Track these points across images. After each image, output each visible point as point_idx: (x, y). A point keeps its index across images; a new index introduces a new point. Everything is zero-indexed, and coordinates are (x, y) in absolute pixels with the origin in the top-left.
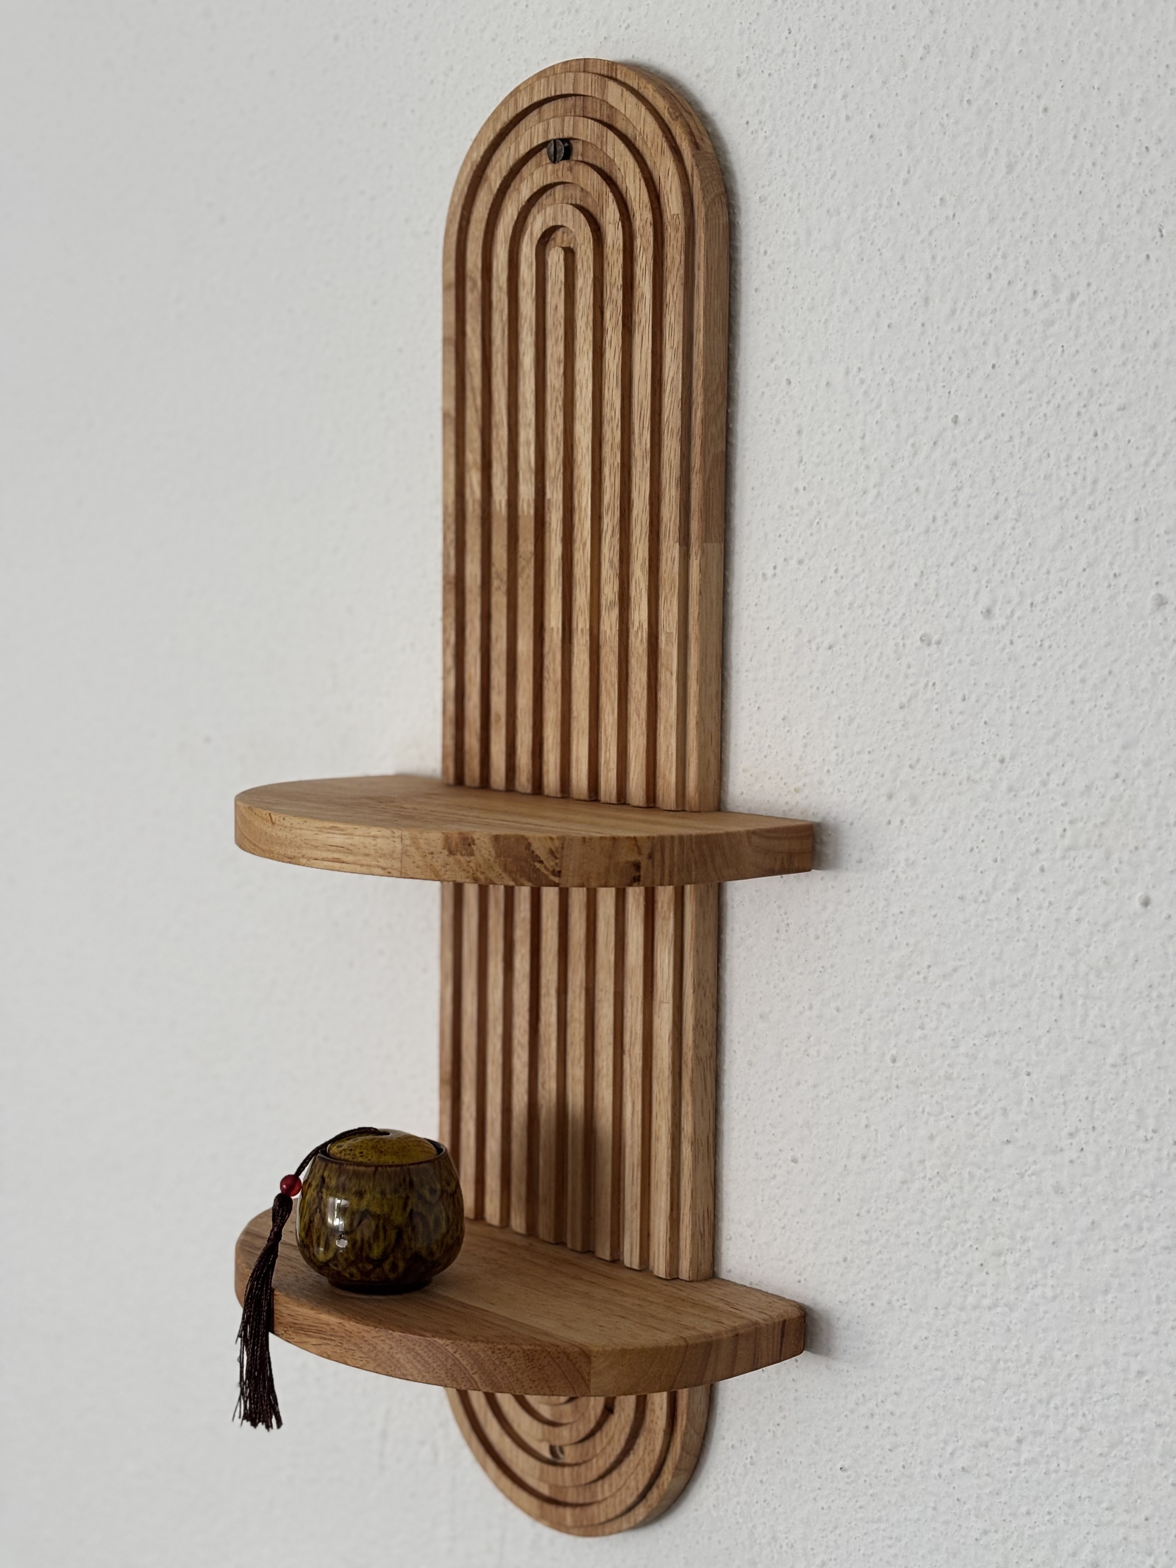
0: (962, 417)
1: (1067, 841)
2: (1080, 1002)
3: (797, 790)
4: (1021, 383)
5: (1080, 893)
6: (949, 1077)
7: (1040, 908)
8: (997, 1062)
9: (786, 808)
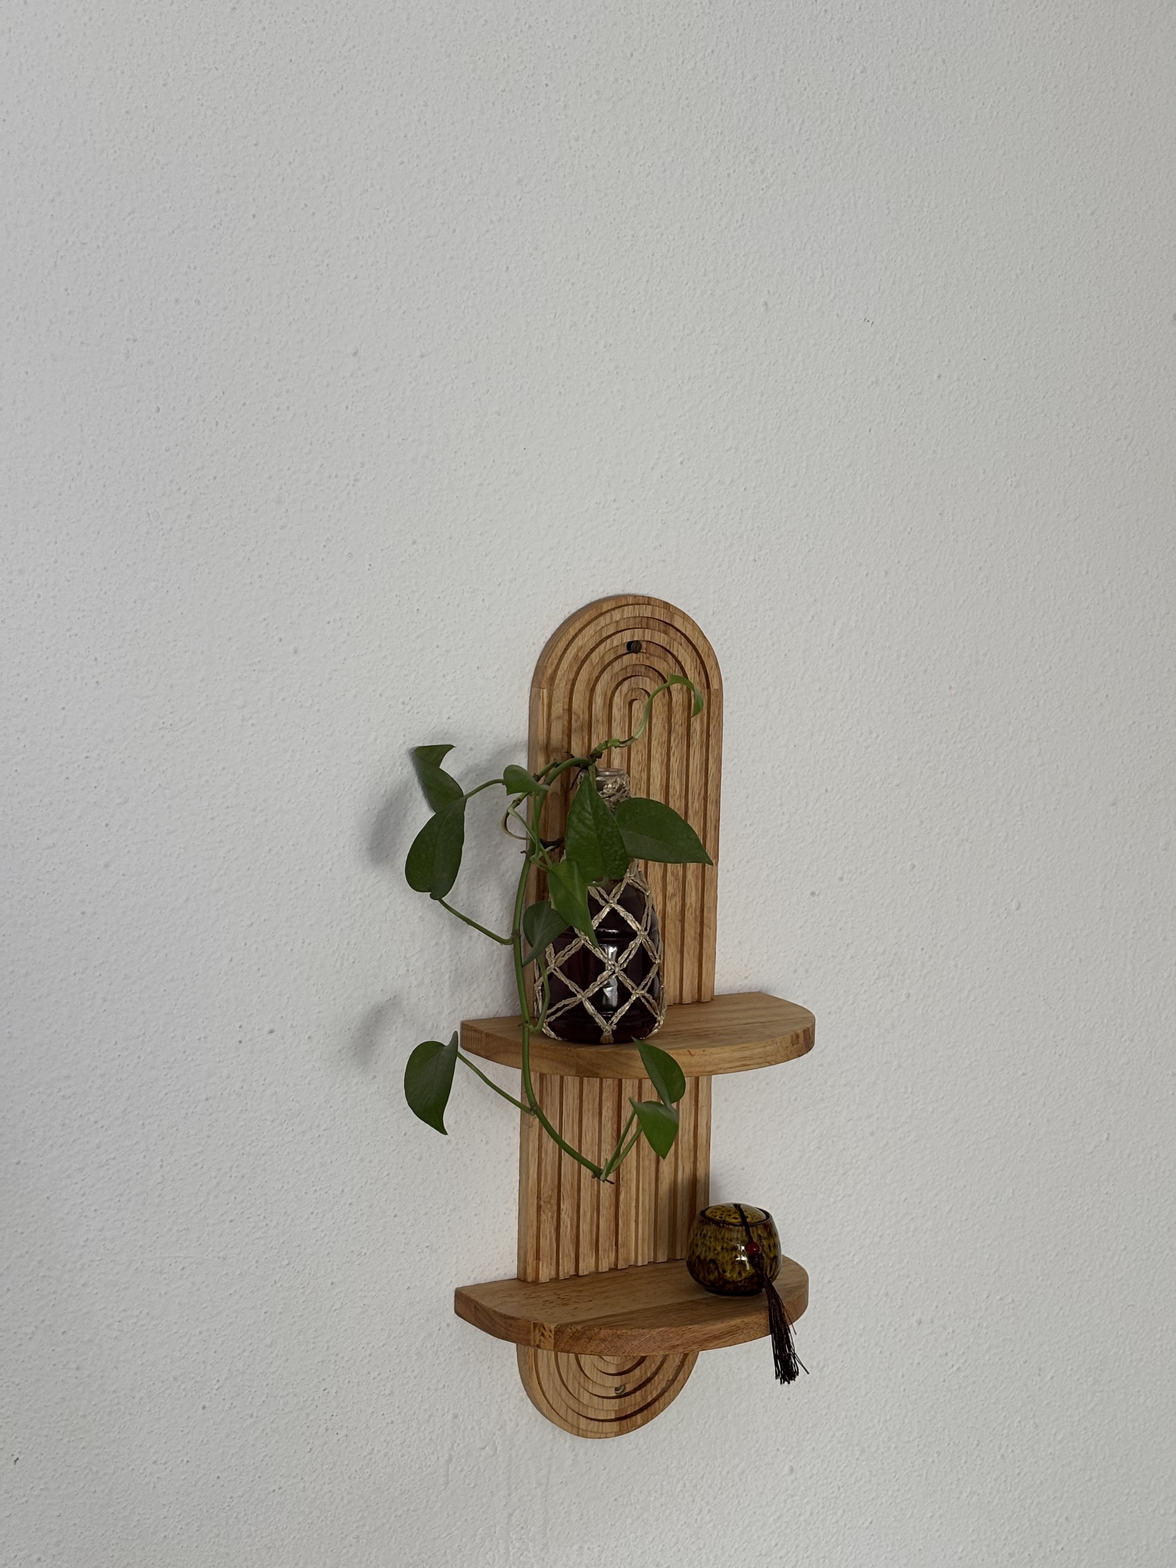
0: (829, 788)
1: (876, 976)
2: (881, 1046)
3: (746, 978)
4: (856, 773)
5: (881, 998)
6: (822, 1099)
7: (864, 1009)
8: (845, 1085)
9: (740, 988)
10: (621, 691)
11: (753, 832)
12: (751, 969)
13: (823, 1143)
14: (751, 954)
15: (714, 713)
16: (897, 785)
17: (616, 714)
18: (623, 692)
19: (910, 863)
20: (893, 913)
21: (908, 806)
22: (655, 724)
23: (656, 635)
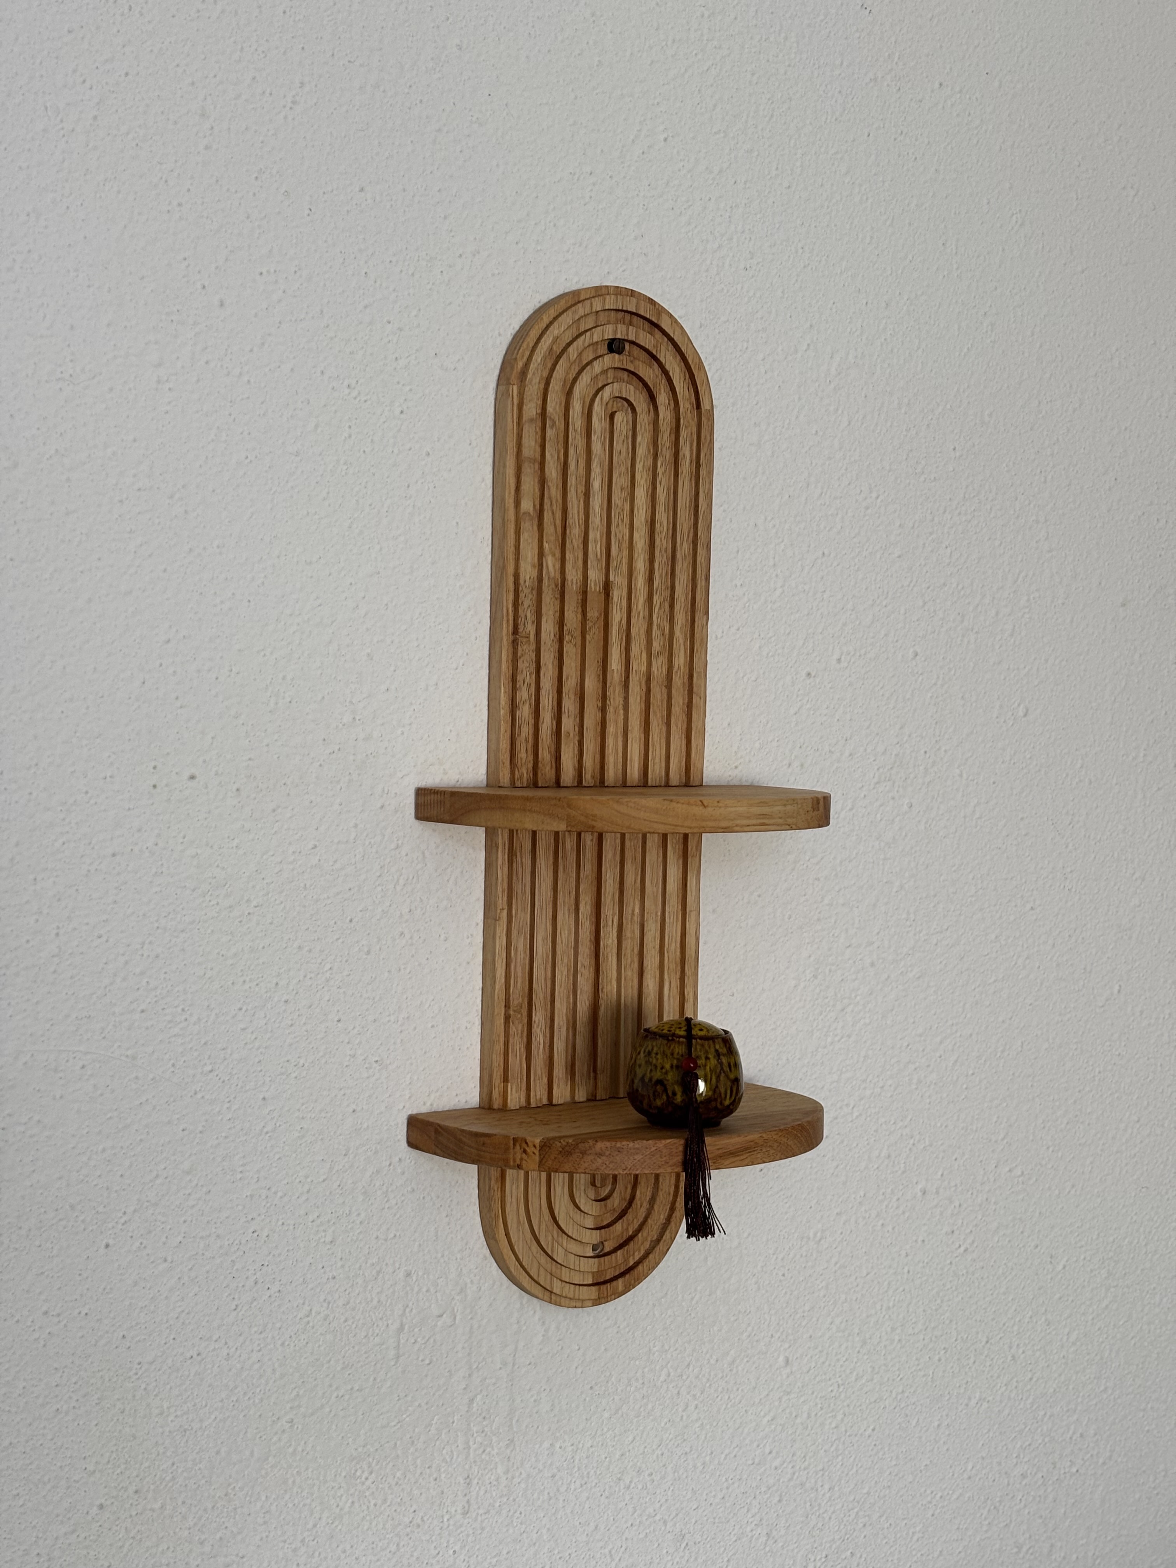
4: (854, 537)
10: (602, 399)
11: (744, 594)
12: (741, 757)
13: (820, 971)
14: (741, 739)
15: (705, 439)
16: (899, 557)
17: (596, 426)
18: (604, 399)
19: (912, 650)
20: (894, 708)
21: (911, 582)
22: (640, 444)
23: (641, 335)
